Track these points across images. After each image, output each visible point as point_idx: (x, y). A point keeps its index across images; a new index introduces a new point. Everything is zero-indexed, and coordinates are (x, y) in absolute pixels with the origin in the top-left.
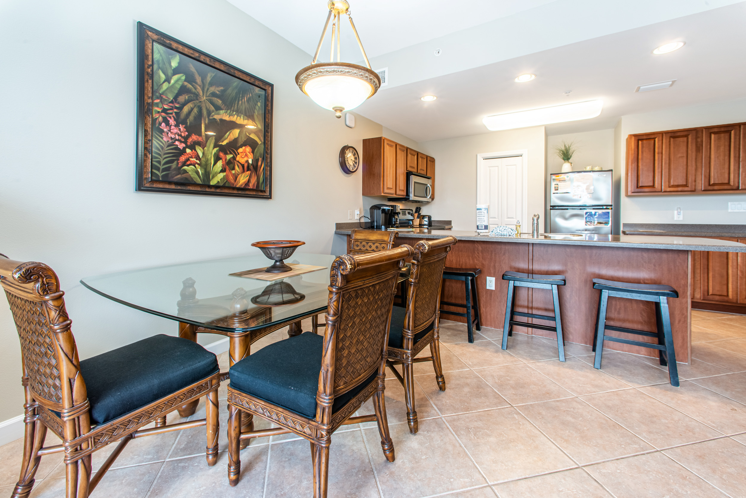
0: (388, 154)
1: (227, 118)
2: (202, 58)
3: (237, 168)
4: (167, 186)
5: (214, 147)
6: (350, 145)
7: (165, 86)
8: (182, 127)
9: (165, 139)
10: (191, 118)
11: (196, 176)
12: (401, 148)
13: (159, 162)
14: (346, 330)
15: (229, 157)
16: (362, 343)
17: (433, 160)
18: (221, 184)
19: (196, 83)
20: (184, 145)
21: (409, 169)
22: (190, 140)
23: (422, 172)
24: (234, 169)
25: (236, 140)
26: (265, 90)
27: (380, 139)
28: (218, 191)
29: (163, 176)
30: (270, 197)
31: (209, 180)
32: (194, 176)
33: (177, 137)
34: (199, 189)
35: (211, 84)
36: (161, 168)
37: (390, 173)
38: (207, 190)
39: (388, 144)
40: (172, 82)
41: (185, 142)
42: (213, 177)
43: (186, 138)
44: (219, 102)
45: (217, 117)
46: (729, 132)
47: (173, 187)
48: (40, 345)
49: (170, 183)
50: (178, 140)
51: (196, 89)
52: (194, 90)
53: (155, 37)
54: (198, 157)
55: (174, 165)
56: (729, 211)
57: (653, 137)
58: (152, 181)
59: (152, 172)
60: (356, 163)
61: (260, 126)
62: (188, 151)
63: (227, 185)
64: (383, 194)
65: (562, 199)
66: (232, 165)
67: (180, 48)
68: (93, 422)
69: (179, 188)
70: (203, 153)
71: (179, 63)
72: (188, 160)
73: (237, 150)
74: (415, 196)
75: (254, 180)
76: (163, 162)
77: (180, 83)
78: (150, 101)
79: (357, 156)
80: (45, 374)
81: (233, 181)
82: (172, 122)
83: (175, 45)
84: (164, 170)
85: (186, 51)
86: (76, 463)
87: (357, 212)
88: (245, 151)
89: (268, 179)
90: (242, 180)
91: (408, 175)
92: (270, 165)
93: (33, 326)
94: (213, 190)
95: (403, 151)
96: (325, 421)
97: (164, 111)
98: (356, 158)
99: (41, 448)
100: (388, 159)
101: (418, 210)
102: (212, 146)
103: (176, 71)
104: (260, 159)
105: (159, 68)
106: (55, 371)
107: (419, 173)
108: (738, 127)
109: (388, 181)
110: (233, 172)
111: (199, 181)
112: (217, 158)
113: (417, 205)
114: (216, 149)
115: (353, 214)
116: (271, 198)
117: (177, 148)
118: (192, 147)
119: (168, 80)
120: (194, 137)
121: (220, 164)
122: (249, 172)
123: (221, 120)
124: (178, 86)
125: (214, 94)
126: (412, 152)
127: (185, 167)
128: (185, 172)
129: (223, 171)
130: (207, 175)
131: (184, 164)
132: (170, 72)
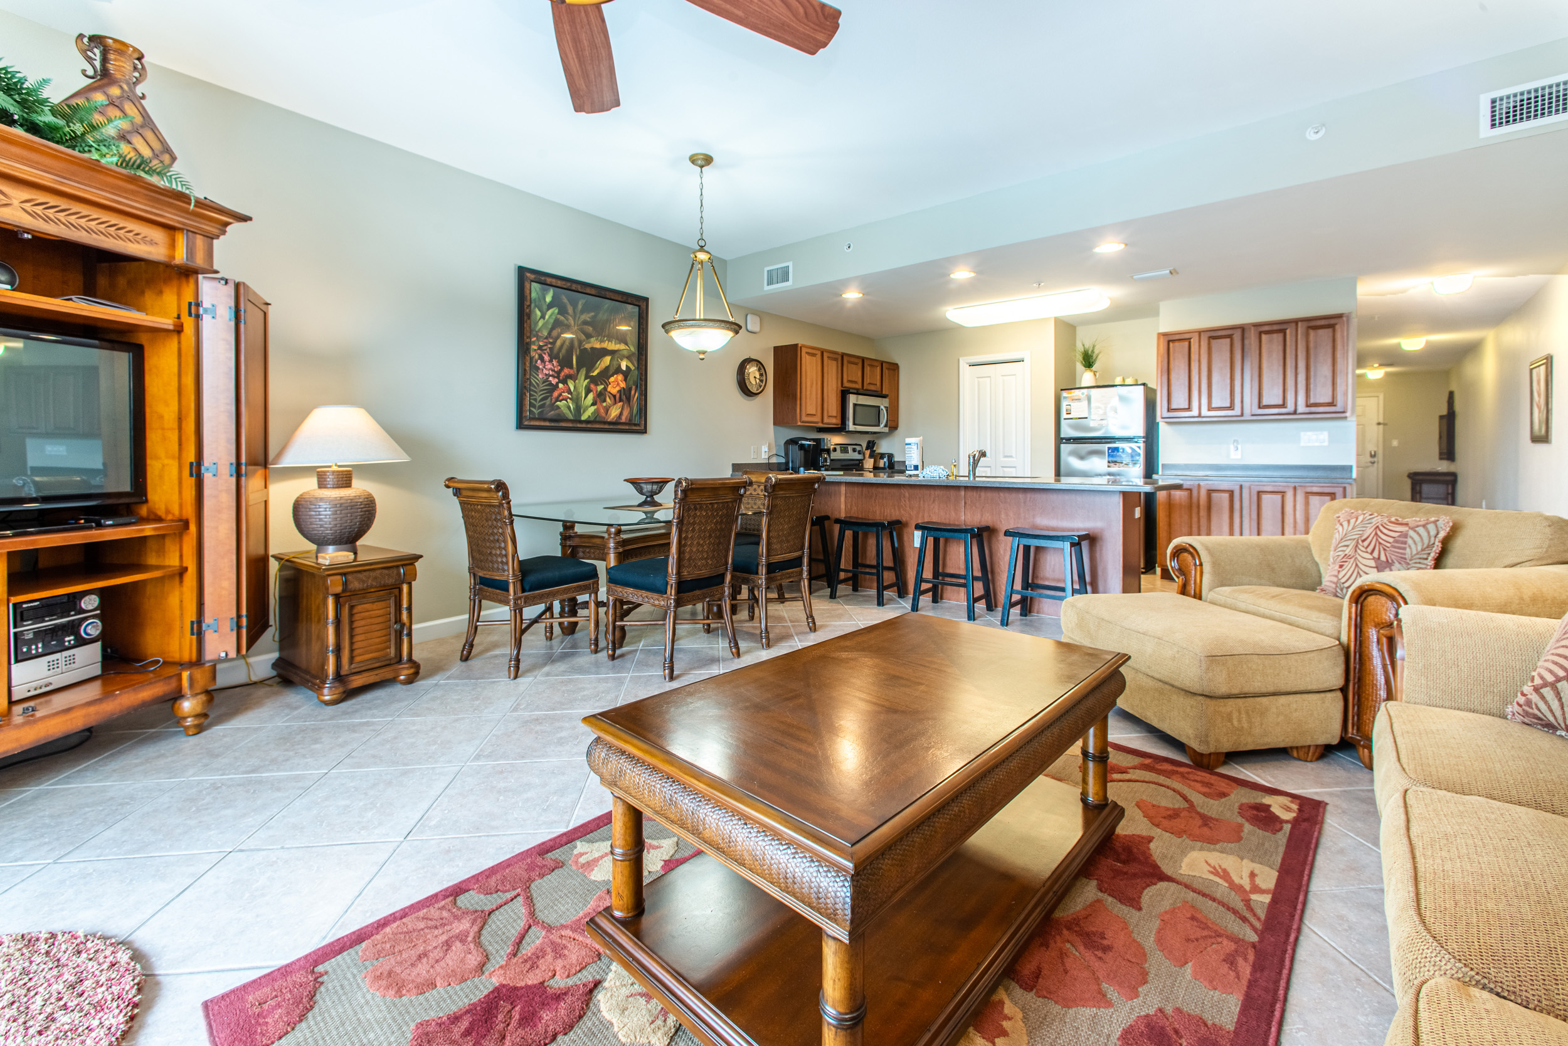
0: (809, 368)
1: (598, 346)
2: (574, 287)
3: (608, 399)
4: (542, 423)
5: (585, 379)
6: (753, 357)
7: (541, 323)
8: (555, 362)
9: (540, 376)
10: (564, 351)
11: (568, 412)
12: (831, 355)
13: (535, 400)
14: (687, 532)
15: (600, 388)
16: (702, 546)
17: (894, 368)
18: (592, 419)
19: (568, 313)
20: (557, 380)
21: (846, 384)
22: (562, 374)
23: (872, 388)
24: (605, 401)
25: (607, 368)
26: (639, 306)
27: (796, 345)
28: (589, 426)
29: (539, 413)
30: (644, 431)
31: (580, 415)
32: (566, 411)
33: (551, 373)
34: (570, 425)
35: (582, 312)
36: (538, 405)
37: (811, 394)
38: (579, 425)
39: (807, 353)
40: (547, 317)
41: (558, 377)
42: (584, 412)
43: (559, 373)
44: (590, 329)
45: (588, 346)
46: (1283, 331)
47: (547, 424)
48: (493, 534)
49: (545, 420)
50: (552, 376)
51: (567, 320)
52: (566, 322)
53: (532, 277)
54: (569, 392)
55: (548, 402)
56: (1302, 444)
57: (1187, 336)
58: (531, 419)
59: (530, 411)
60: (761, 381)
61: (632, 349)
62: (561, 385)
63: (598, 419)
64: (799, 424)
65: (1076, 428)
66: (603, 397)
67: (554, 281)
68: (523, 591)
69: (553, 424)
70: (575, 387)
71: (553, 297)
72: (560, 395)
73: (608, 379)
74: (854, 424)
75: (626, 413)
76: (539, 399)
77: (554, 317)
78: (528, 340)
79: (763, 371)
80: (496, 555)
81: (604, 415)
82: (546, 358)
83: (549, 280)
84: (540, 407)
85: (559, 283)
86: (515, 611)
87: (765, 448)
88: (616, 380)
89: (643, 410)
90: (614, 413)
91: (844, 394)
92: (644, 394)
93: (490, 523)
94: (584, 425)
95: (836, 360)
96: (673, 593)
97: (540, 348)
98: (761, 375)
99: (478, 621)
100: (808, 373)
101: (871, 445)
102: (583, 378)
103: (550, 306)
104: (634, 387)
105: (536, 306)
106: (504, 552)
107: (867, 390)
108: (1293, 325)
109: (808, 404)
110: (604, 404)
111: (571, 417)
112: (588, 391)
113: (868, 438)
114: (587, 381)
115: (758, 452)
116: (646, 432)
117: (551, 384)
118: (564, 382)
119: (543, 317)
120: (566, 371)
121: (591, 396)
122: (621, 404)
123: (592, 348)
124: (552, 321)
125: (585, 323)
126: (852, 360)
127: (558, 403)
128: (558, 407)
129: (593, 404)
130: (579, 410)
131: (557, 400)
132: (545, 307)
